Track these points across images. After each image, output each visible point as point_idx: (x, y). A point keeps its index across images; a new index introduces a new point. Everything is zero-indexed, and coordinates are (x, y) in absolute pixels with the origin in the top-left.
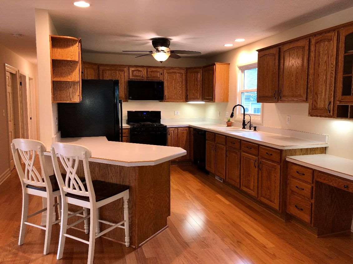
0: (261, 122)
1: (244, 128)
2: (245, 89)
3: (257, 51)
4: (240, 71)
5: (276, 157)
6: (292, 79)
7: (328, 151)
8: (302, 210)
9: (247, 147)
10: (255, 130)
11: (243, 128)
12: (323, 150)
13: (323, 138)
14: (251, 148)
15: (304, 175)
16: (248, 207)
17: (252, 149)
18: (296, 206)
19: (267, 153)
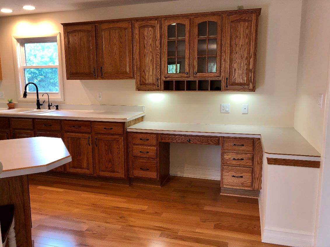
0: (62, 100)
1: (39, 108)
2: (27, 66)
3: (62, 24)
4: (19, 44)
5: (118, 130)
6: (115, 57)
7: (145, 119)
8: (148, 169)
9: (74, 127)
10: (57, 109)
11: (37, 109)
12: (142, 119)
13: (141, 109)
14: (80, 127)
15: (148, 140)
16: (83, 186)
17: (82, 127)
18: (141, 169)
19: (105, 128)
